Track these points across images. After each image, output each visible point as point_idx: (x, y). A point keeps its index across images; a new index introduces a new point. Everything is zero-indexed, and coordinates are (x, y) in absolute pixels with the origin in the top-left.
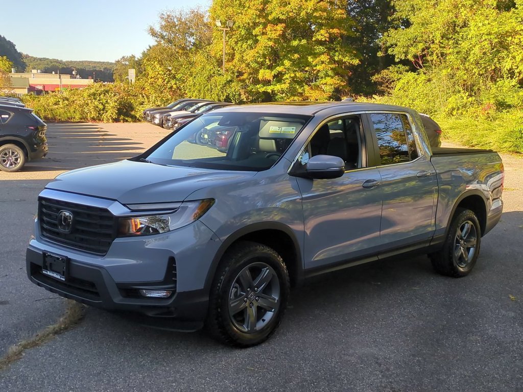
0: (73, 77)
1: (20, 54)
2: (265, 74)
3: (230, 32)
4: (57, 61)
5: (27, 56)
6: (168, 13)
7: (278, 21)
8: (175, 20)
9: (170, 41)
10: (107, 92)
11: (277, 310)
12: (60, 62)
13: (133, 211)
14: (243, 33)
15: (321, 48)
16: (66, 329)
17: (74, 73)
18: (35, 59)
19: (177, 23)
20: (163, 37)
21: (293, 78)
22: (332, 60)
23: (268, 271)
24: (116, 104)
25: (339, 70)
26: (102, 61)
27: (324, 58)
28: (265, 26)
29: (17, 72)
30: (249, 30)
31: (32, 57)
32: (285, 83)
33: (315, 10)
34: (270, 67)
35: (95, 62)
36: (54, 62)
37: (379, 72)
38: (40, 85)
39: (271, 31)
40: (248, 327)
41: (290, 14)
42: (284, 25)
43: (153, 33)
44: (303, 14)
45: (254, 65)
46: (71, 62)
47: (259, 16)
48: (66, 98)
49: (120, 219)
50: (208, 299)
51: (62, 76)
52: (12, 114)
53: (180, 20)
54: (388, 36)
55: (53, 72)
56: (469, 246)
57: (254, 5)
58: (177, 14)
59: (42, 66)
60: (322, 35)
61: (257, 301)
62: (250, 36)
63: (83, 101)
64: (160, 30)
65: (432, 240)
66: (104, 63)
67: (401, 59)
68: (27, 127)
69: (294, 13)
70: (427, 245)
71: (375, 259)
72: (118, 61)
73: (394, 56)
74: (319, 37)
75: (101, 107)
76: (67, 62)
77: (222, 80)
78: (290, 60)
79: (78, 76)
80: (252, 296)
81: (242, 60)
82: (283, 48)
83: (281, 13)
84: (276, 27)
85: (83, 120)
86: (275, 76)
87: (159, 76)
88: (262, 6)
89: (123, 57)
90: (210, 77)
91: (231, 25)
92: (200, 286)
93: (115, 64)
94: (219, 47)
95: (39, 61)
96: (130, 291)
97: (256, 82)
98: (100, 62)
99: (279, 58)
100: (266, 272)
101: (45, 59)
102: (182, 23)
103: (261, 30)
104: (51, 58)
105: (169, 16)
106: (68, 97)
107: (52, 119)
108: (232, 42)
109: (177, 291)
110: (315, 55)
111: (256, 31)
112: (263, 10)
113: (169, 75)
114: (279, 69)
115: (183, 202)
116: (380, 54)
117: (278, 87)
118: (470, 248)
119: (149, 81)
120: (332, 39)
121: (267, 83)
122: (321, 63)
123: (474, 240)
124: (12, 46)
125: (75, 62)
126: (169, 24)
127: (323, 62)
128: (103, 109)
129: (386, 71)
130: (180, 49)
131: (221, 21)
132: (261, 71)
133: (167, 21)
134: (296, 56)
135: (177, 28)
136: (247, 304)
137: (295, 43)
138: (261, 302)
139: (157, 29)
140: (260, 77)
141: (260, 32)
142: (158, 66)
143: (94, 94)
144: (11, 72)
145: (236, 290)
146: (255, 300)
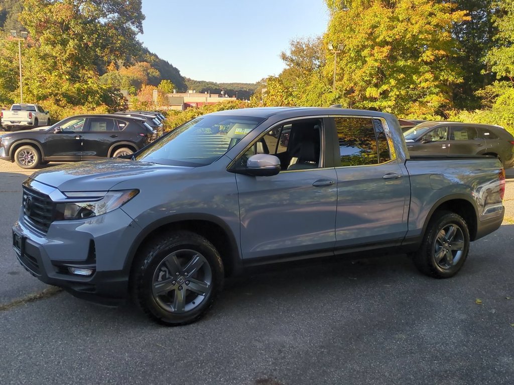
0: (220, 96)
1: (183, 79)
2: (371, 92)
3: (342, 54)
4: (212, 83)
5: (189, 80)
6: (298, 41)
7: (385, 43)
8: (304, 46)
9: (298, 64)
11: (208, 295)
12: (215, 84)
13: (68, 198)
14: (352, 55)
15: (427, 68)
16: (40, 298)
17: (222, 93)
18: (195, 82)
19: (305, 48)
20: (292, 61)
21: (398, 96)
22: (436, 78)
23: (198, 258)
25: (444, 87)
26: (248, 83)
27: (429, 76)
28: (373, 48)
29: (177, 92)
30: (358, 52)
31: (193, 81)
32: (390, 100)
33: (420, 32)
34: (377, 86)
35: (243, 84)
36: (210, 84)
37: (483, 88)
38: (194, 103)
39: (377, 53)
40: (174, 308)
41: (397, 37)
42: (389, 47)
43: (284, 57)
44: (409, 36)
45: (362, 83)
46: (224, 84)
47: (368, 39)
49: (58, 205)
50: (127, 279)
51: (212, 95)
52: (127, 123)
53: (307, 46)
54: (492, 55)
55: (206, 93)
56: (455, 249)
57: (363, 29)
58: (306, 41)
59: (200, 88)
60: (428, 55)
61: (187, 285)
62: (359, 58)
64: (290, 55)
65: (404, 240)
66: (249, 84)
67: (502, 76)
68: (139, 134)
69: (400, 36)
70: (399, 244)
71: (331, 254)
72: (259, 83)
73: (495, 73)
74: (425, 58)
76: (220, 84)
77: (331, 97)
78: (396, 79)
79: (226, 96)
80: (181, 280)
81: (350, 80)
82: (388, 67)
83: (388, 36)
84: (382, 49)
86: (381, 94)
87: (278, 93)
88: (371, 30)
89: (263, 79)
90: (321, 94)
91: (342, 48)
92: (120, 266)
93: (256, 85)
94: (332, 68)
95: (198, 83)
96: (63, 268)
97: (364, 98)
98: (247, 84)
99: (385, 77)
100: (197, 259)
101: (203, 82)
102: (309, 48)
103: (369, 52)
104: (207, 81)
105: (298, 43)
108: (343, 63)
109: (97, 270)
110: (419, 74)
111: (365, 53)
112: (371, 33)
113: (287, 92)
114: (385, 87)
115: (108, 191)
116: (483, 72)
117: (384, 104)
118: (457, 251)
119: (270, 99)
120: (437, 59)
121: (373, 99)
122: (425, 80)
123: (461, 243)
124: (176, 71)
125: (227, 84)
126: (298, 50)
127: (427, 80)
129: (489, 86)
130: (307, 70)
131: (333, 45)
132: (369, 90)
133: (296, 47)
134: (402, 75)
135: (305, 52)
136: (175, 287)
137: (401, 63)
138: (192, 286)
139: (288, 54)
140: (368, 95)
141: (368, 54)
142: (278, 85)
144: (173, 92)
145: (163, 273)
146: (184, 284)
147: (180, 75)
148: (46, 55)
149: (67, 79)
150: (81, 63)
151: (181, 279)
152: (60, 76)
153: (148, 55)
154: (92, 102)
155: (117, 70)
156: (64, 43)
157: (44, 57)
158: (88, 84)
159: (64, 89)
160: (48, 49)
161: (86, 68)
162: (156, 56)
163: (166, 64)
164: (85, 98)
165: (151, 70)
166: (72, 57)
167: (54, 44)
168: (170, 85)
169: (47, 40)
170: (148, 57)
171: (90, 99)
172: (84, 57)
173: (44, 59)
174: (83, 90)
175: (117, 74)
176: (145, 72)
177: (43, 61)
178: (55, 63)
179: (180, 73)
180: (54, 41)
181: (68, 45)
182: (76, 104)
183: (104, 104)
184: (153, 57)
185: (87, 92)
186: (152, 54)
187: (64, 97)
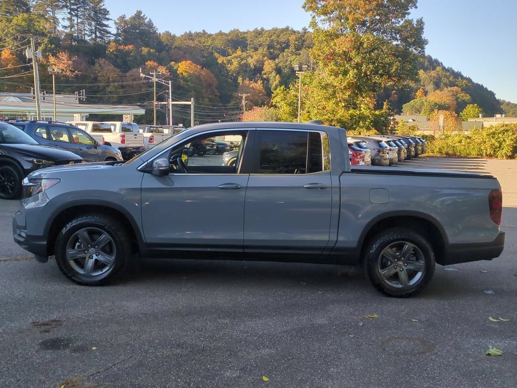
10: (507, 131)
23: (105, 236)
24: (512, 142)
29: (484, 117)
40: (84, 271)
48: (468, 137)
50: (45, 243)
61: (97, 256)
63: (481, 140)
71: (241, 251)
75: (497, 144)
85: (480, 157)
100: (103, 236)
106: (470, 136)
107: (452, 155)
109: (27, 234)
118: (415, 271)
128: (500, 147)
136: (87, 256)
138: (101, 257)
143: (494, 133)
144: (479, 117)
145: (79, 244)
146: (95, 255)
147: (495, 98)
148: (327, 85)
149: (343, 107)
150: (360, 91)
151: (92, 250)
152: (337, 104)
153: (460, 79)
154: (363, 127)
155: (426, 96)
156: (345, 73)
157: (325, 87)
158: (361, 110)
159: (338, 116)
160: (331, 79)
161: (364, 95)
162: (469, 80)
163: (480, 87)
164: (357, 123)
165: (462, 94)
166: (350, 86)
167: (336, 75)
168: (477, 110)
169: (331, 72)
170: (459, 81)
171: (361, 124)
172: (362, 85)
173: (325, 88)
174: (355, 116)
175: (424, 101)
176: (454, 97)
177: (325, 91)
178: (334, 92)
179: (496, 96)
180: (337, 72)
181: (348, 75)
182: (349, 129)
183: (373, 128)
184: (465, 81)
185: (359, 118)
186: (466, 79)
187: (338, 122)
